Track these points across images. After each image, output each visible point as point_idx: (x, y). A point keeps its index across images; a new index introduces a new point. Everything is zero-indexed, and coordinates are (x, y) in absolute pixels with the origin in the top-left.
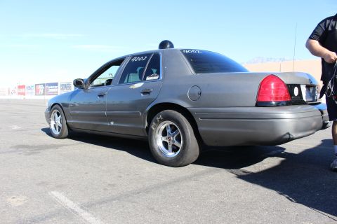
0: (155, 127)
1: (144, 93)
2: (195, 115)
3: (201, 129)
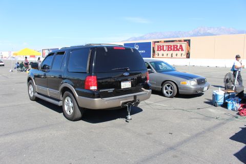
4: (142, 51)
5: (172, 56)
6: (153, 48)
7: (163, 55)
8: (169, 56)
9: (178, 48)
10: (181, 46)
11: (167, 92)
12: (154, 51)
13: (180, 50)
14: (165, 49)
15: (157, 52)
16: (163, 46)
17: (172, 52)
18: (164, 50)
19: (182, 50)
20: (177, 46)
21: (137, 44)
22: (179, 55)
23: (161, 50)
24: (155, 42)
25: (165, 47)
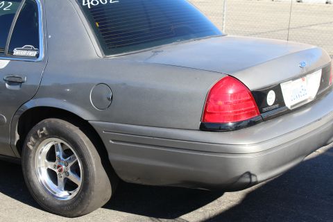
0: (33, 146)
1: (11, 83)
2: (103, 134)
3: (113, 157)
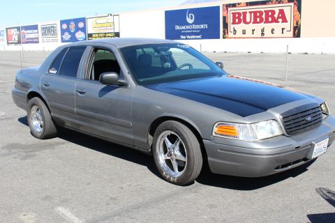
4: (202, 26)
5: (263, 34)
6: (224, 18)
7: (244, 32)
8: (258, 33)
9: (276, 16)
10: (282, 12)
11: (168, 162)
12: (226, 26)
13: (280, 20)
14: (248, 20)
15: (231, 27)
16: (245, 14)
17: (262, 25)
18: (246, 22)
19: (285, 20)
20: (273, 12)
21: (192, 11)
22: (278, 32)
23: (239, 22)
24: (228, 6)
25: (248, 15)
